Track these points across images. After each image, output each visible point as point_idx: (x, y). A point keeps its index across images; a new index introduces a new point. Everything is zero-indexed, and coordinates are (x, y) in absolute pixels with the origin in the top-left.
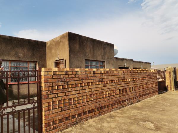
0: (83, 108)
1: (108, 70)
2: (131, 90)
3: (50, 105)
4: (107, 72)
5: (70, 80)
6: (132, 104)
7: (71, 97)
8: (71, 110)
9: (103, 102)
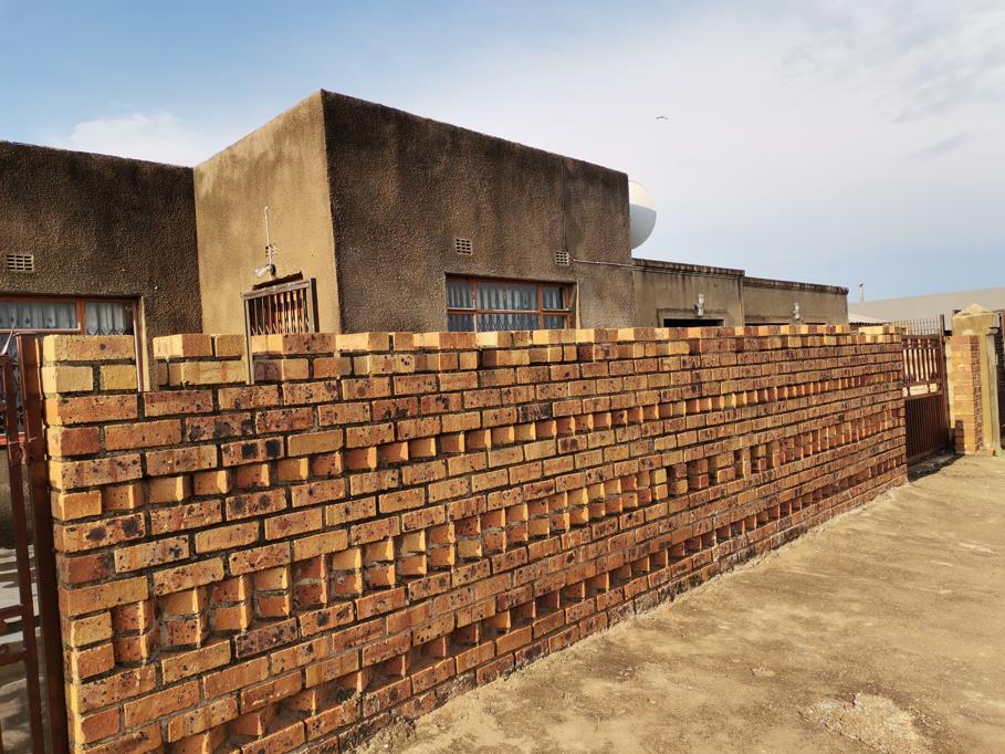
0: (407, 622)
1: (584, 335)
2: (745, 463)
3: (130, 626)
4: (583, 353)
5: (297, 426)
6: (751, 554)
7: (305, 550)
8: (310, 649)
9: (553, 565)
